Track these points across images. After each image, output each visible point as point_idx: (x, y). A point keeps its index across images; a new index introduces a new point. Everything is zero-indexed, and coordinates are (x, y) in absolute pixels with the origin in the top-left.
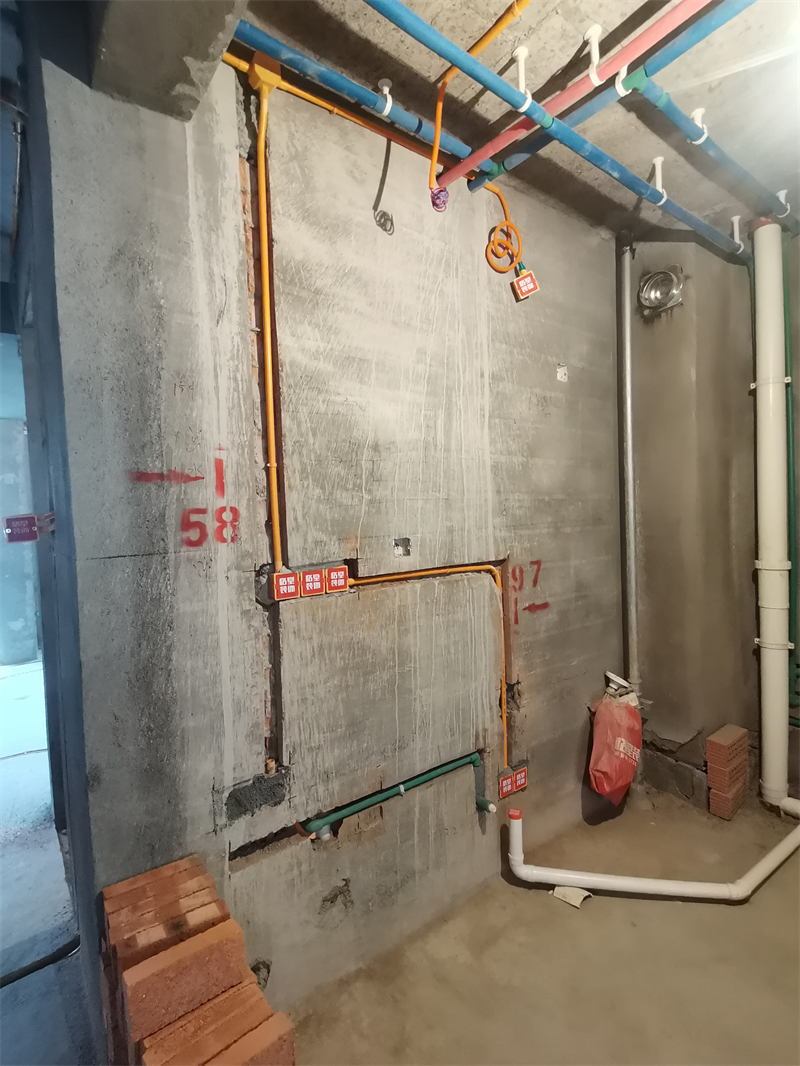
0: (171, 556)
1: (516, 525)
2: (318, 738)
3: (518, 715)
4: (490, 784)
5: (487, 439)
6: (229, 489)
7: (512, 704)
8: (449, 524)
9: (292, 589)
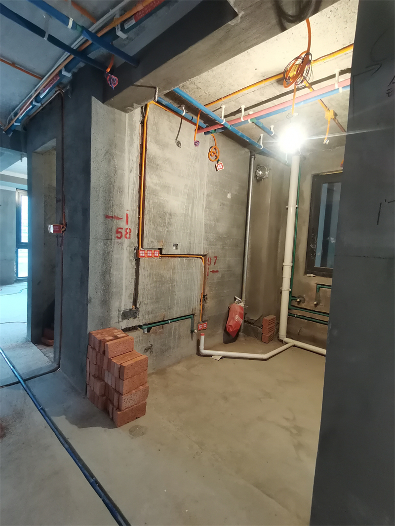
0: (113, 241)
1: (210, 244)
2: (147, 301)
3: (206, 305)
4: (195, 325)
5: (204, 215)
6: (129, 223)
7: (204, 302)
8: (190, 241)
9: (144, 255)
